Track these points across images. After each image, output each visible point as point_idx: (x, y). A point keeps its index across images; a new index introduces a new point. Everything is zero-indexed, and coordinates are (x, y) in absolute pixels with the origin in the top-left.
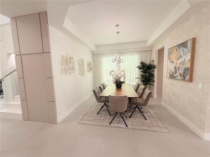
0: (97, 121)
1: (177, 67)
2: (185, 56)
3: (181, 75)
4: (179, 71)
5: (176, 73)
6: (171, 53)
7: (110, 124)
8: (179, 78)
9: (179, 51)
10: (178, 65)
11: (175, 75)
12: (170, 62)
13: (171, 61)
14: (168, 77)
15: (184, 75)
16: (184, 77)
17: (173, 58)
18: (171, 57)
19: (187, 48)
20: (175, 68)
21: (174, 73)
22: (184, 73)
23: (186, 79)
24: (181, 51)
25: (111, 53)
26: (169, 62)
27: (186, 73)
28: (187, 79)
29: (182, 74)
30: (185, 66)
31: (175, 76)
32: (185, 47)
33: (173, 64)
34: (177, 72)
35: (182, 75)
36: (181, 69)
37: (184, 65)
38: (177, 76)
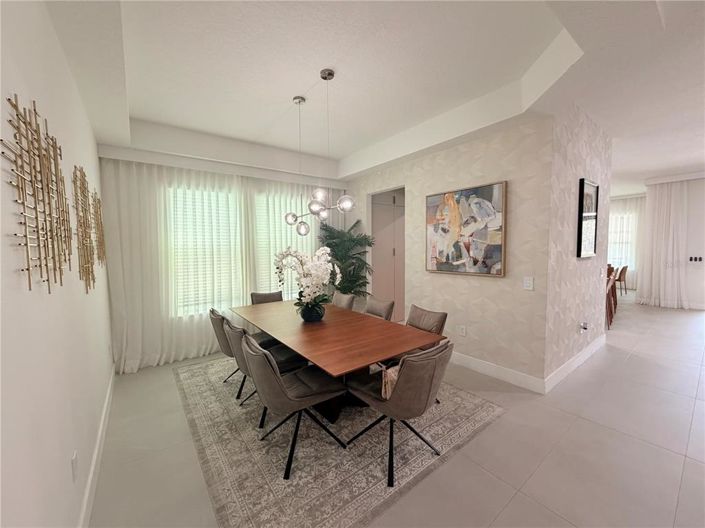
0: (328, 509)
1: (462, 244)
2: (487, 219)
3: (475, 262)
4: (471, 253)
5: (459, 257)
6: (438, 206)
7: (391, 484)
8: (471, 269)
9: (467, 205)
10: (466, 239)
11: (455, 263)
12: (436, 231)
13: (441, 226)
14: (430, 268)
15: (488, 262)
16: (486, 267)
17: (447, 221)
18: (438, 217)
19: (490, 201)
20: (456, 245)
21: (453, 258)
22: (486, 257)
23: (493, 271)
24: (473, 206)
25: (212, 174)
26: (431, 229)
27: (491, 257)
28: (497, 271)
29: (480, 259)
30: (488, 242)
31: (458, 266)
32: (484, 198)
33: (448, 236)
34: (463, 255)
35: (479, 264)
36: (477, 249)
37: (486, 239)
38: (464, 264)
